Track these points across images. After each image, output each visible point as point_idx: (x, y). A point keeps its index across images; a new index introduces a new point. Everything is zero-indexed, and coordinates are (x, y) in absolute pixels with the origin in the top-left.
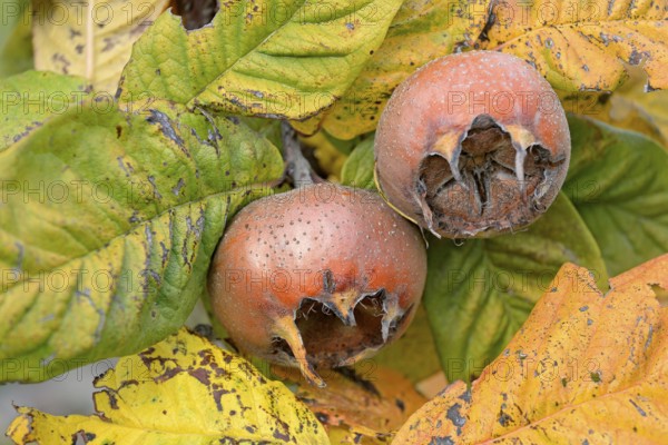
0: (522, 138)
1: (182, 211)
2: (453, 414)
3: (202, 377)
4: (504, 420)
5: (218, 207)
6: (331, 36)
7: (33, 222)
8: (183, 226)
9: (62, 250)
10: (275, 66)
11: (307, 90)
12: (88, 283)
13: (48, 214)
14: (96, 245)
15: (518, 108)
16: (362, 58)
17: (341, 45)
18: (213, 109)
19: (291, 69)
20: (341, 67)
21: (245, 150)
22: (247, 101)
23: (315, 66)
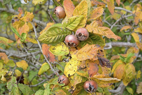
0: (83, 34)
1: (62, 35)
2: (77, 52)
3: (62, 46)
4: (79, 53)
5: (65, 35)
6: (74, 25)
7: (49, 33)
8: (62, 36)
9: (51, 36)
10: (70, 26)
11: (72, 28)
12: (52, 38)
13: (51, 33)
14: (54, 36)
15: (83, 32)
16: (76, 27)
17: (74, 26)
18: (66, 28)
19: (71, 27)
20: (74, 27)
21: (68, 31)
22: (68, 28)
23: (73, 27)
